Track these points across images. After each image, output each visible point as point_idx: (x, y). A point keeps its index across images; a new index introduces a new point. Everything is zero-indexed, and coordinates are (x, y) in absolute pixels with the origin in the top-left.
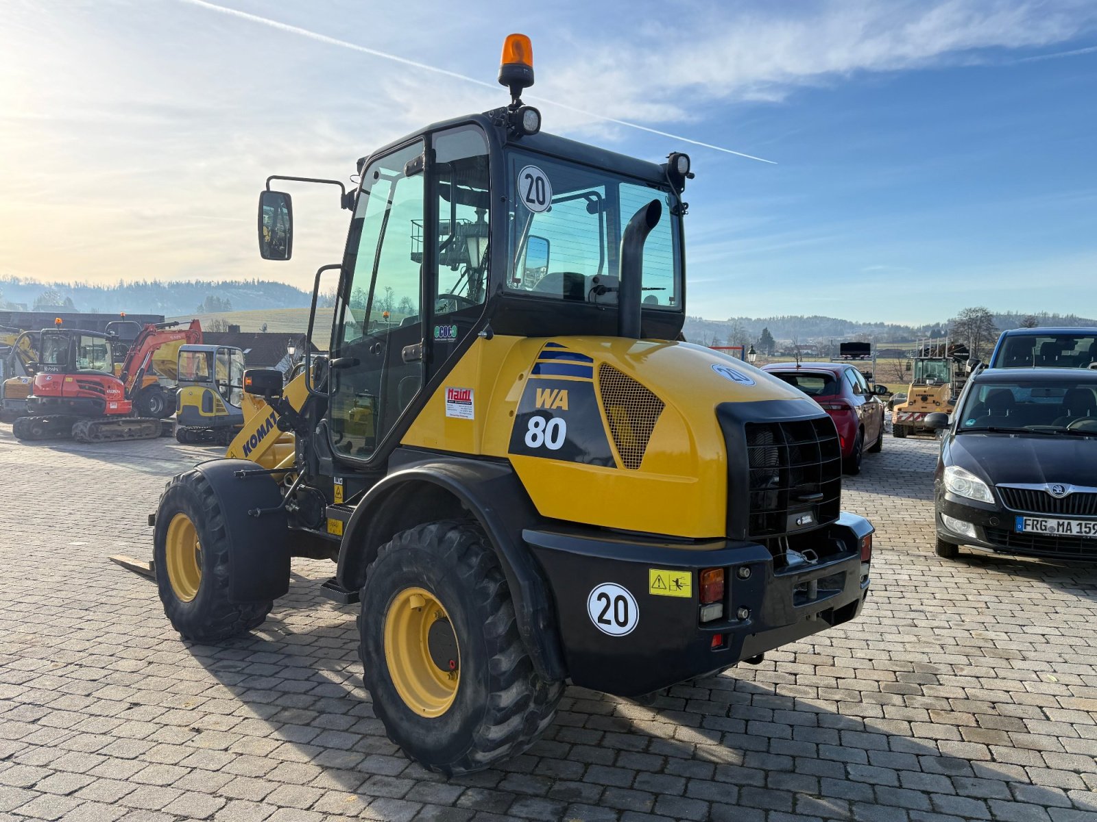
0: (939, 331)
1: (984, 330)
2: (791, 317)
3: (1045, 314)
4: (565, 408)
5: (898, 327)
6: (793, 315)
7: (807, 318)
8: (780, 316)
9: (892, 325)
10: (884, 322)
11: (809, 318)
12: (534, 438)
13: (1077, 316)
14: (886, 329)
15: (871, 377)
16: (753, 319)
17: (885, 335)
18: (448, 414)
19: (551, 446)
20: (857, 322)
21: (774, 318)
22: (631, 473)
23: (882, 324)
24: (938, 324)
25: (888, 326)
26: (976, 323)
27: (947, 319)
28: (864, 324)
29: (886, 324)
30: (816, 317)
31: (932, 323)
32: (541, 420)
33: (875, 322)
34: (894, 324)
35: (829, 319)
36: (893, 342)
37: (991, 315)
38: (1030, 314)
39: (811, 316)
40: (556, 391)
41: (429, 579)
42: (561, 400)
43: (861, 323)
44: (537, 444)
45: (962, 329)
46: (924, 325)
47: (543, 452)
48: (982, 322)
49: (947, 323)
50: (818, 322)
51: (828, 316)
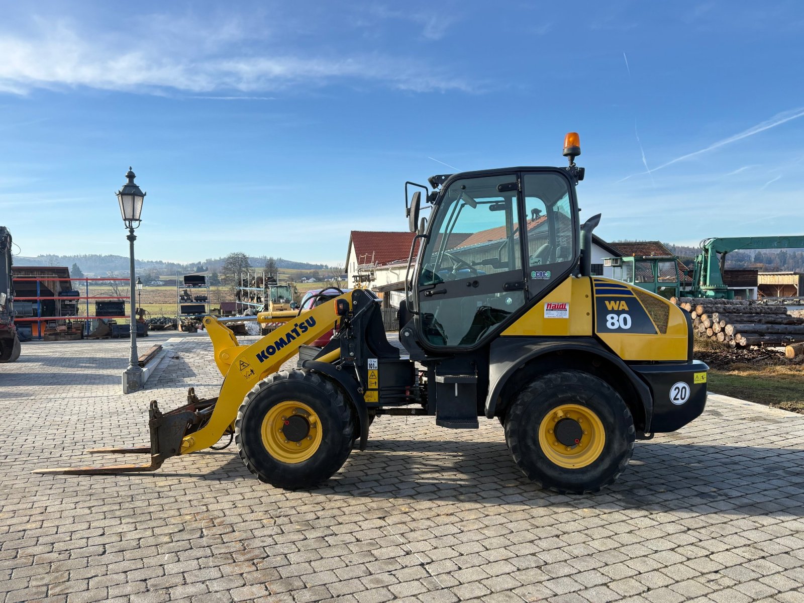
0: (202, 267)
1: (243, 267)
2: (92, 256)
3: (265, 257)
4: (627, 309)
5: (173, 264)
6: (93, 254)
7: (105, 257)
8: (83, 254)
9: (168, 263)
10: (162, 260)
11: (106, 256)
12: (613, 324)
13: (283, 259)
14: (164, 266)
15: (207, 299)
16: (60, 256)
17: (165, 270)
18: (546, 316)
19: (623, 326)
20: (142, 260)
21: (78, 256)
22: (663, 336)
23: (161, 262)
24: (200, 263)
25: (165, 263)
26: (238, 262)
27: (206, 259)
28: (148, 262)
29: (164, 262)
30: (111, 255)
31: (196, 262)
32: (615, 316)
33: (156, 260)
34: (169, 262)
35: (121, 258)
36: (171, 275)
37: (247, 258)
38: (257, 257)
39: (107, 255)
40: (618, 302)
41: (581, 398)
42: (623, 306)
43: (146, 261)
44: (616, 327)
45: (230, 266)
46: (191, 263)
47: (620, 330)
48: (242, 261)
49: (206, 262)
50: (113, 259)
51: (121, 256)
